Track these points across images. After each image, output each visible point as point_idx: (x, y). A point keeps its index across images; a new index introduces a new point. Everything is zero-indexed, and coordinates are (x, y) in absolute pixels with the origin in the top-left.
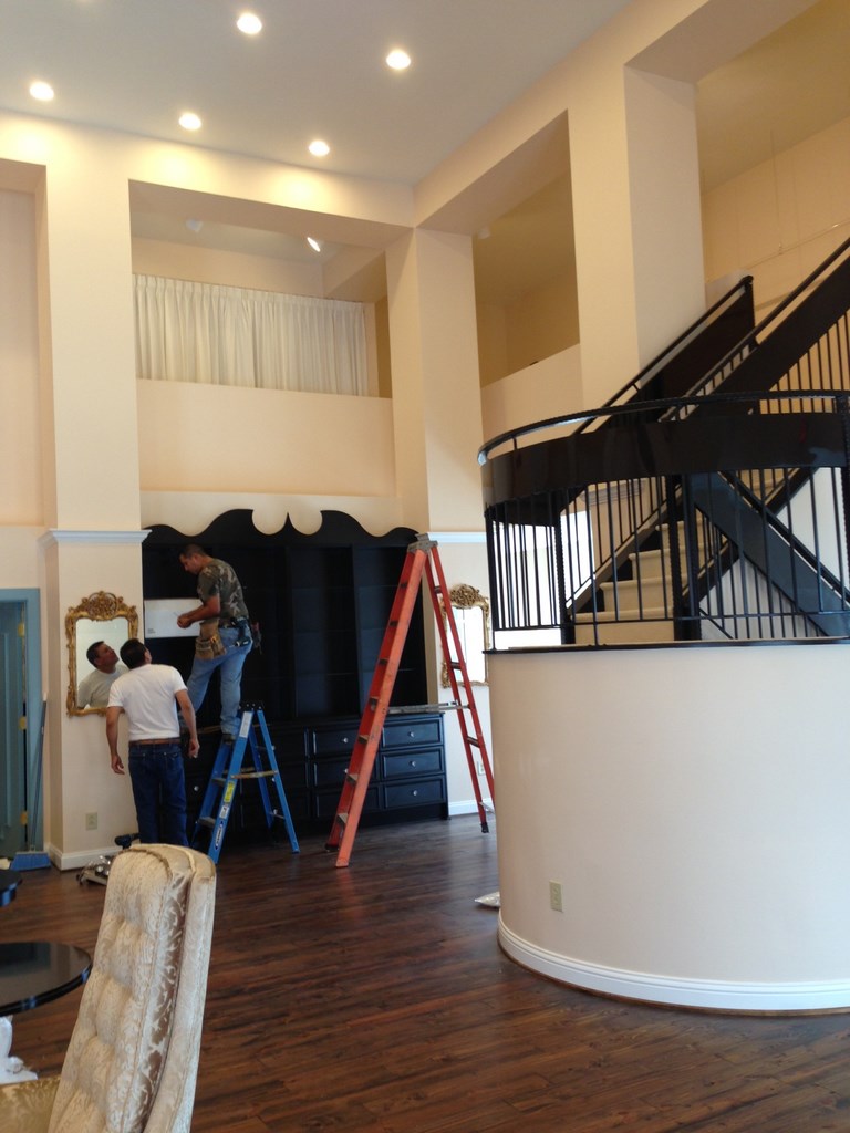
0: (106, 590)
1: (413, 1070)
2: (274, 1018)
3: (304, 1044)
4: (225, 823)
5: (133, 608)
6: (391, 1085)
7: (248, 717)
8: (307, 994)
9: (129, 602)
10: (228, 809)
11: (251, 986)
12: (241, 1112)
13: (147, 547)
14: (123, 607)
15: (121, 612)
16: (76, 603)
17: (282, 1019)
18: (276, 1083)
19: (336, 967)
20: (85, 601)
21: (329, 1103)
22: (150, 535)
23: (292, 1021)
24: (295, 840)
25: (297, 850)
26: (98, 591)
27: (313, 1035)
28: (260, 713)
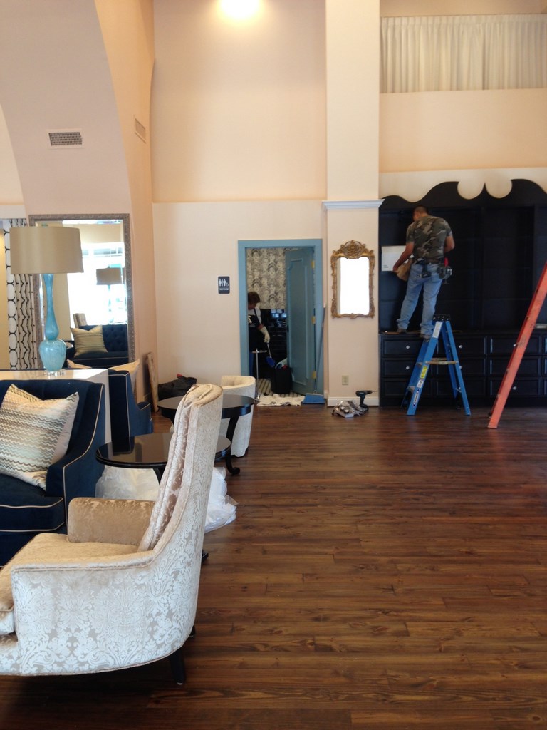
0: (355, 240)
1: (443, 553)
2: (382, 505)
3: (390, 523)
4: (421, 391)
5: (372, 251)
6: (423, 558)
7: (439, 325)
8: (412, 496)
9: (369, 248)
10: (423, 383)
11: (382, 485)
12: (326, 550)
13: (382, 210)
14: (366, 251)
15: (364, 254)
16: (337, 248)
17: (386, 507)
18: (358, 540)
19: (440, 486)
20: (342, 246)
21: (378, 558)
22: (384, 203)
23: (392, 510)
24: (467, 408)
25: (469, 413)
26: (350, 240)
27: (398, 520)
28: (448, 323)
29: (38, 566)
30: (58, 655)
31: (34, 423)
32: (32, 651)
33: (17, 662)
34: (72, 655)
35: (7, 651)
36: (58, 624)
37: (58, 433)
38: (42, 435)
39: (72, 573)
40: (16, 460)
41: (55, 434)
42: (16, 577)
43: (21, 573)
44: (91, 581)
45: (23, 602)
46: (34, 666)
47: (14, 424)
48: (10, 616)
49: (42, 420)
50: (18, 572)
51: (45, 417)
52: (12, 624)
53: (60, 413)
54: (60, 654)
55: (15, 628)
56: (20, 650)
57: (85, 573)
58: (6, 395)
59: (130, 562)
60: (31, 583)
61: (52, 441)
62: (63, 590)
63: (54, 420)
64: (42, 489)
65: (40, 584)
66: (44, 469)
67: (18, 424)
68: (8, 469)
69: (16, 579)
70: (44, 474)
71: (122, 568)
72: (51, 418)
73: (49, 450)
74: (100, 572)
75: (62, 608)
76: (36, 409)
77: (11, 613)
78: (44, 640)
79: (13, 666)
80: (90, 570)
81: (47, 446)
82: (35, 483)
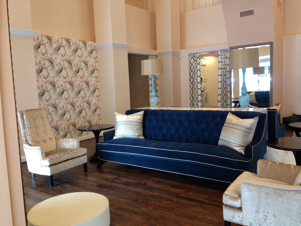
29: (252, 183)
30: (259, 221)
31: (239, 128)
32: (248, 217)
33: (242, 219)
34: (265, 222)
35: (238, 214)
36: (260, 208)
37: (249, 133)
38: (243, 133)
39: (266, 188)
40: (232, 141)
41: (248, 133)
42: (243, 186)
43: (245, 185)
44: (274, 193)
45: (245, 196)
46: (249, 223)
47: (231, 127)
48: (239, 200)
49: (243, 127)
50: (244, 184)
51: (244, 126)
52: (240, 204)
53: (250, 124)
54: (260, 221)
55: (241, 206)
56: (243, 215)
57: (272, 190)
58: (228, 116)
59: (292, 189)
60: (249, 189)
61: (247, 136)
62: (262, 195)
63: (248, 127)
64: (243, 154)
65: (253, 190)
66: (243, 146)
67: (233, 128)
68: (229, 145)
69: (243, 187)
70: (244, 149)
71: (289, 191)
72: (247, 126)
73: (245, 139)
74: (278, 191)
75: (262, 202)
76: (240, 122)
77: (240, 200)
78: (253, 213)
79: (240, 221)
80: (274, 189)
81: (245, 137)
82: (240, 152)
